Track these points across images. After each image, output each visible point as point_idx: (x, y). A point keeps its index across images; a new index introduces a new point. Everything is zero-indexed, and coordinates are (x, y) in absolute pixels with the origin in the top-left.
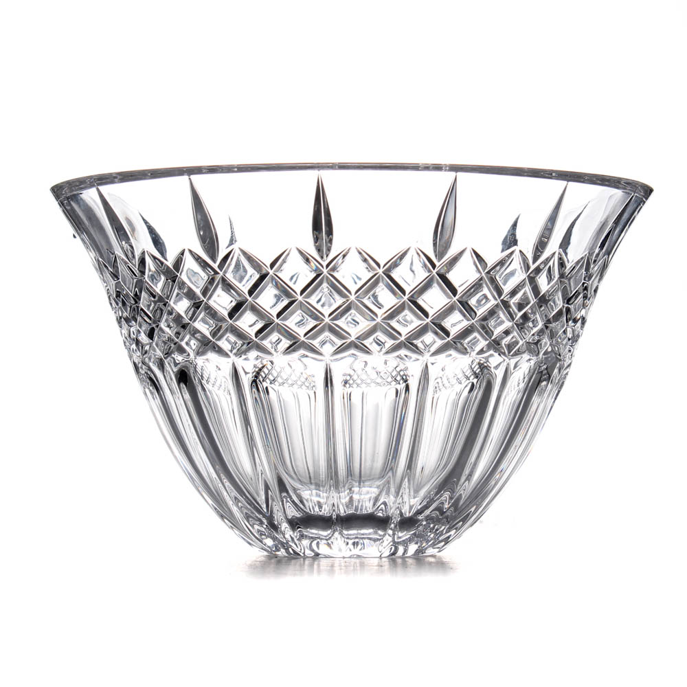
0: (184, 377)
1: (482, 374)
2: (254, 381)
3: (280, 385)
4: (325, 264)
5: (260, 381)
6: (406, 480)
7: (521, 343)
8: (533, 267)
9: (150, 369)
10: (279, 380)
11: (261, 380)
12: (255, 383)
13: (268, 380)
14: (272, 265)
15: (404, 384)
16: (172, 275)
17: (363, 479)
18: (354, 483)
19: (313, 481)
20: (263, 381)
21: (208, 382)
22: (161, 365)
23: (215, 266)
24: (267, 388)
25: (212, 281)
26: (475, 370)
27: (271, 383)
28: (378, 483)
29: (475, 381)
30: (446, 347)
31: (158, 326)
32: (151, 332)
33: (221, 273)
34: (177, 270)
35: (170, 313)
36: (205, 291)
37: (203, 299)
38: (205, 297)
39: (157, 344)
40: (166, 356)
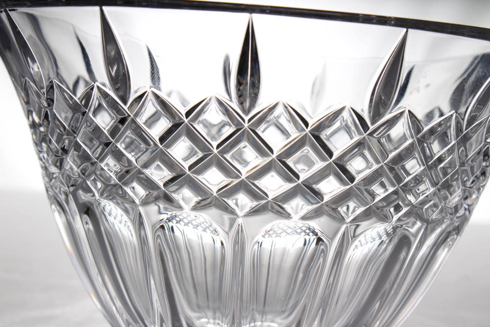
3: (185, 225)
4: (246, 119)
14: (188, 114)
16: (79, 110)
23: (126, 108)
24: (172, 228)
25: (123, 121)
27: (177, 223)
30: (367, 215)
31: (66, 159)
32: (60, 164)
33: (132, 116)
34: (86, 105)
35: (78, 147)
36: (114, 131)
37: (112, 140)
38: (113, 138)
39: (63, 175)
40: (72, 189)
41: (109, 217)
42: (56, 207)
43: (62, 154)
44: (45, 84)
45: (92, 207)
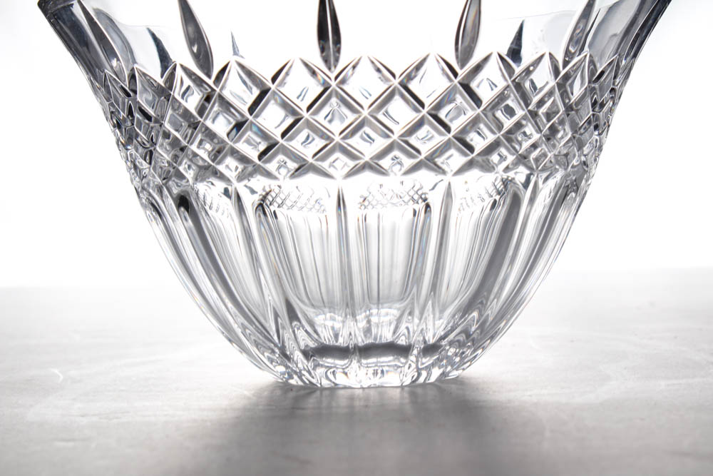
0: (184, 202)
1: (506, 190)
2: (261, 205)
3: (288, 209)
4: (333, 76)
5: (266, 204)
6: (430, 302)
7: (550, 155)
8: (563, 73)
9: (150, 195)
10: (288, 203)
11: (269, 204)
12: (261, 207)
13: (275, 204)
14: (274, 79)
15: (424, 203)
16: (164, 92)
17: (381, 301)
18: (372, 306)
19: (326, 305)
20: (270, 204)
21: (210, 208)
22: (160, 192)
23: (211, 82)
24: (274, 212)
25: (208, 99)
26: (498, 187)
27: (279, 206)
28: (398, 305)
29: (497, 198)
30: (470, 165)
31: (155, 149)
32: (150, 155)
33: (218, 90)
34: (171, 88)
35: (167, 135)
36: (201, 111)
37: (199, 119)
38: (201, 117)
39: (154, 169)
40: (164, 181)
41: (209, 212)
42: (152, 214)
43: (152, 146)
44: (126, 73)
45: (187, 197)
